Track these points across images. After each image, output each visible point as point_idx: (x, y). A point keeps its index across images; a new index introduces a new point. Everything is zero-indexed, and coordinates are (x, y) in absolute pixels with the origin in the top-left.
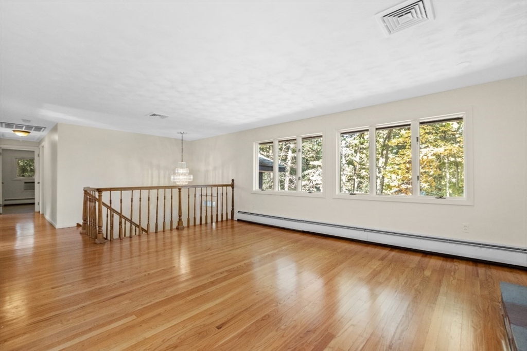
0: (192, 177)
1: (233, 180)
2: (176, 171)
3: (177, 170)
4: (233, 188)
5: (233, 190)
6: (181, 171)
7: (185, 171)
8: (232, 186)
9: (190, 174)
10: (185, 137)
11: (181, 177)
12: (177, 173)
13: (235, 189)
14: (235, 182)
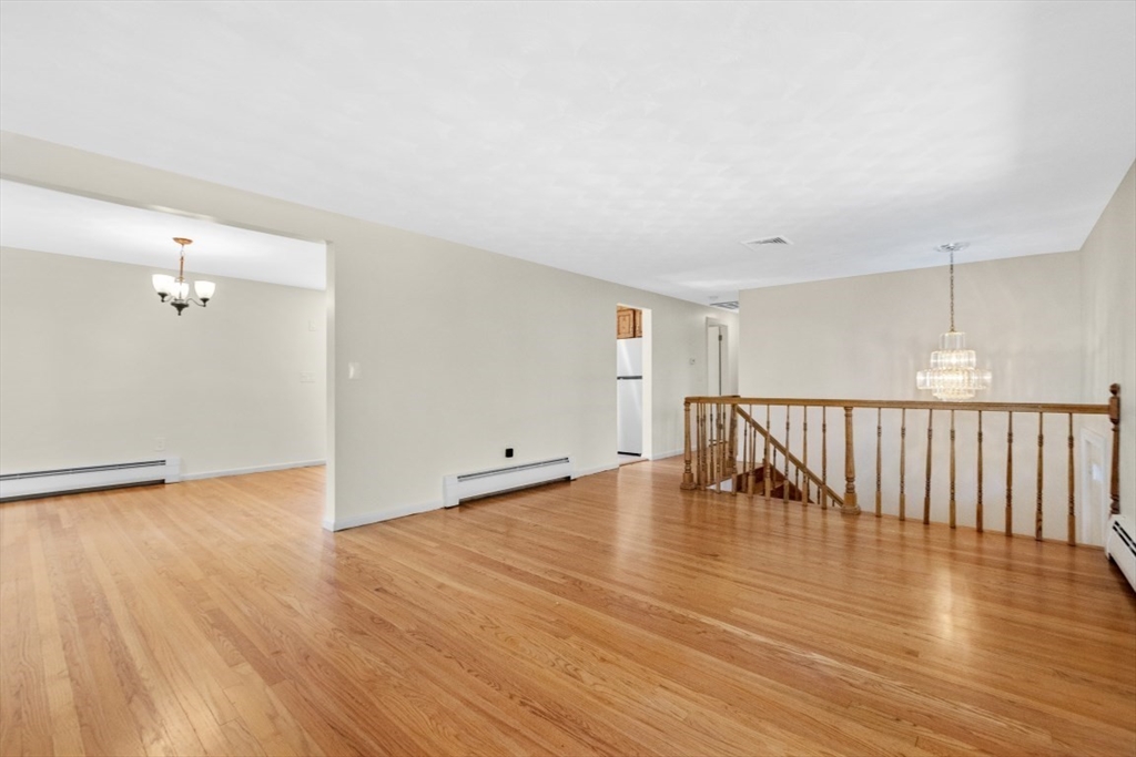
0: (988, 377)
1: (1115, 390)
2: (932, 361)
3: (936, 358)
4: (1116, 421)
5: (1116, 431)
6: (954, 359)
7: (964, 360)
8: (1114, 411)
9: (980, 367)
10: (960, 257)
11: (948, 377)
12: (936, 365)
13: (1122, 426)
14: (1123, 395)
